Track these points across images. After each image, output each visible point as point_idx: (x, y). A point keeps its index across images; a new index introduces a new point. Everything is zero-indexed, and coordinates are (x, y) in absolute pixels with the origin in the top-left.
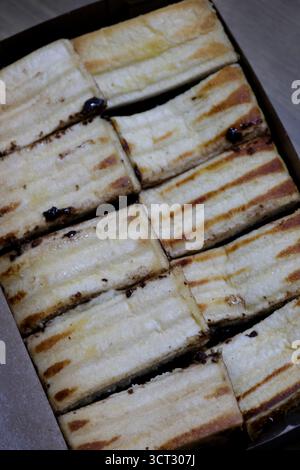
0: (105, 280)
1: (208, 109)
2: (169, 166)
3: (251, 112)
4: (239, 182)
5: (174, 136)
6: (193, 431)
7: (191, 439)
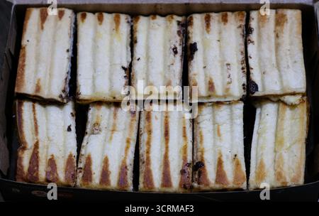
2: (200, 128)
3: (207, 181)
6: (24, 66)
7: (20, 62)
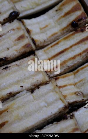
0: (22, 87)
1: (63, 14)
4: (78, 43)
5: (49, 27)
